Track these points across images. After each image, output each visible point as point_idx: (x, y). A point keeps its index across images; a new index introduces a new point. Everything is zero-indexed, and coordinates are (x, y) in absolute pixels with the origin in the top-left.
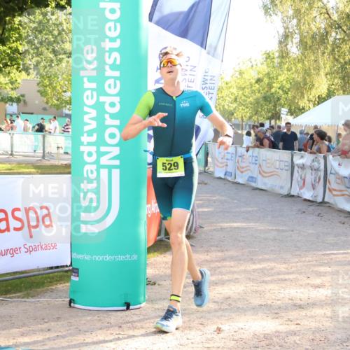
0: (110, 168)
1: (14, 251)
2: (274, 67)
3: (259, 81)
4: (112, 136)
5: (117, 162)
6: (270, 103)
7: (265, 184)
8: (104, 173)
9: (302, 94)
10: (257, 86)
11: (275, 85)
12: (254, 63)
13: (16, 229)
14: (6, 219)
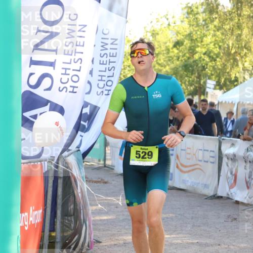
2: (198, 25)
3: (178, 44)
6: (192, 72)
7: (184, 181)
9: (235, 60)
10: (175, 51)
11: (198, 49)
12: (171, 21)
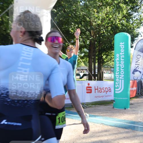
0: (122, 79)
1: (103, 96)
4: (122, 73)
5: (123, 78)
8: (120, 80)
13: (103, 92)
14: (101, 90)
